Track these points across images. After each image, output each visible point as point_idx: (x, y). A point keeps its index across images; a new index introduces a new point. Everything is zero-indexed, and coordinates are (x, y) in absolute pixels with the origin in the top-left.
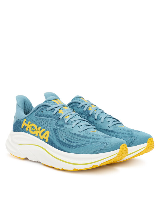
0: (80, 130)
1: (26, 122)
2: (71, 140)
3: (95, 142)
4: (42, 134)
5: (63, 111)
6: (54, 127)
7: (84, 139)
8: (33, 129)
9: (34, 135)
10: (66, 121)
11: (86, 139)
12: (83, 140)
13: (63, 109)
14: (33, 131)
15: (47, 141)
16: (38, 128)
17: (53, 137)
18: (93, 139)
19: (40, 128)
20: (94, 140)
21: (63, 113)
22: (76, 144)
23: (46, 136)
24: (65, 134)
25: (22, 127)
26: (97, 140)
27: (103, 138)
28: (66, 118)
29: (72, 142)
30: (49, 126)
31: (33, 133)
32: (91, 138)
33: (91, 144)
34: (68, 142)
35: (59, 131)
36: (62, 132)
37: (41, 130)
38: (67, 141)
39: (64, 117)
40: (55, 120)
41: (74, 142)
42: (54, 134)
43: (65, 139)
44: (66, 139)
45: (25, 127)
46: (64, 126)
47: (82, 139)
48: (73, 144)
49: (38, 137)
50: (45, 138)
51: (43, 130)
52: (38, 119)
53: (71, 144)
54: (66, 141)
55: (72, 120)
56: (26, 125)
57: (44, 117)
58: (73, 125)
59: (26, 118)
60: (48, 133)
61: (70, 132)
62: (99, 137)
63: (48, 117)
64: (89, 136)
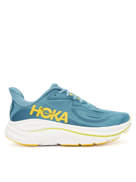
1: (36, 108)
4: (59, 116)
6: (72, 108)
8: (46, 114)
9: (49, 119)
14: (46, 115)
15: (66, 121)
16: (52, 111)
17: (73, 117)
19: (55, 111)
22: (101, 119)
23: (64, 117)
24: (85, 112)
25: (31, 113)
30: (65, 107)
31: (47, 117)
35: (78, 110)
36: (81, 111)
37: (56, 112)
38: (91, 118)
39: (77, 98)
40: (70, 101)
41: (98, 118)
42: (73, 114)
44: (89, 116)
45: (35, 113)
46: (82, 105)
49: (54, 120)
50: (63, 119)
51: (60, 112)
52: (51, 102)
53: (96, 119)
56: (36, 110)
57: (58, 99)
59: (36, 104)
60: (66, 114)
61: (89, 109)
63: (63, 99)
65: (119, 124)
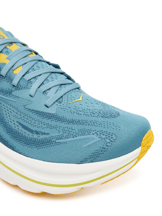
0: (49, 102)
2: (29, 126)
3: (83, 132)
5: (7, 56)
7: (58, 124)
10: (15, 82)
11: (63, 125)
12: (55, 127)
13: (7, 53)
18: (78, 122)
20: (80, 127)
21: (7, 62)
22: (42, 137)
24: (16, 111)
26: (87, 127)
27: (100, 119)
28: (15, 72)
29: (31, 131)
32: (72, 122)
33: (75, 138)
34: (24, 130)
35: (3, 103)
36: (9, 107)
38: (22, 129)
39: (10, 71)
41: (37, 133)
43: (18, 124)
44: (20, 124)
46: (13, 93)
47: (53, 123)
48: (35, 136)
53: (31, 135)
54: (20, 128)
55: (27, 77)
58: (32, 91)
61: (27, 107)
62: (90, 118)
64: (68, 116)
65: (81, 162)
